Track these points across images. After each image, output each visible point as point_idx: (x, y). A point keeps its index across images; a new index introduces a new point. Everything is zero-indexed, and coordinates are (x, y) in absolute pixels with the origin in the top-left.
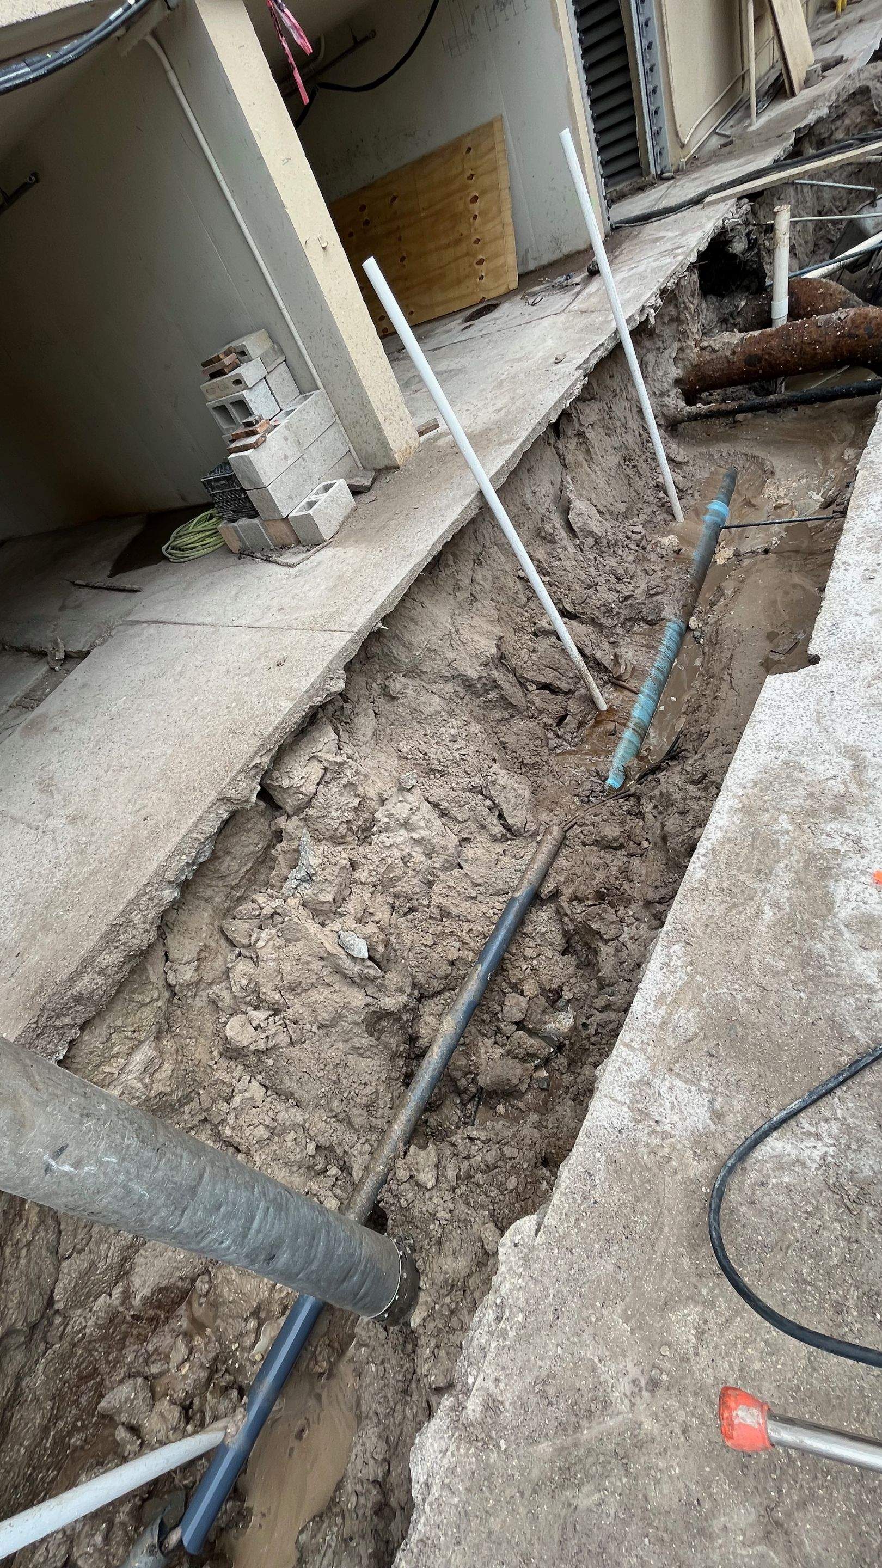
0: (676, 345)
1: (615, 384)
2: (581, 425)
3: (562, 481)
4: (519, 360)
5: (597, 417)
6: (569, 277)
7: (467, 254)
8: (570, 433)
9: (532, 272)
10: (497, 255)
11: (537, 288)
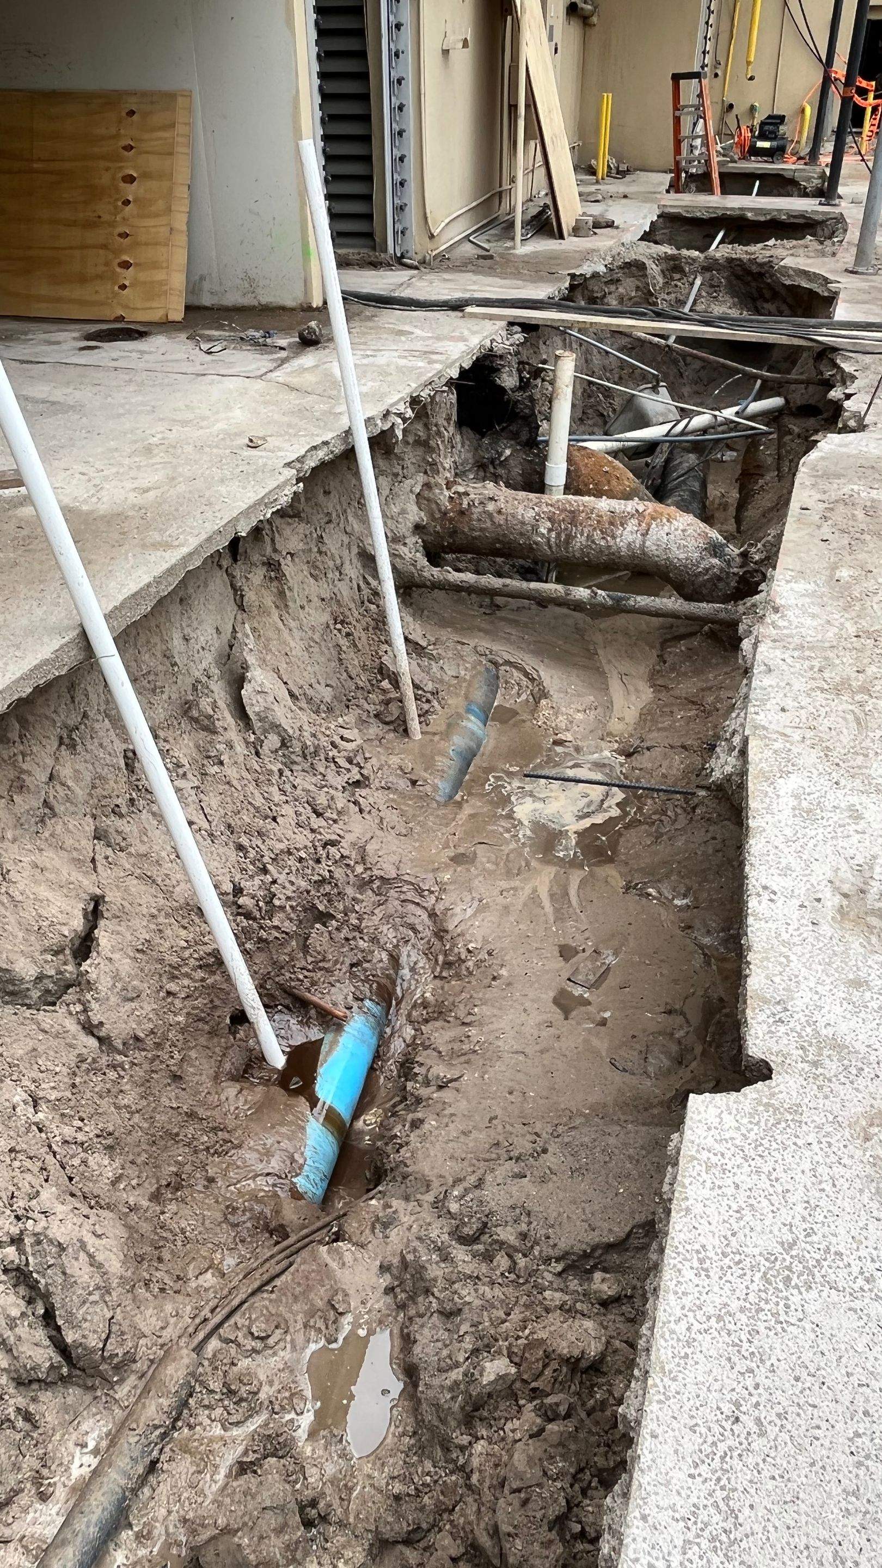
0: (421, 478)
1: (331, 504)
2: (275, 550)
3: (234, 631)
4: (185, 423)
5: (301, 546)
6: (268, 334)
7: (104, 247)
8: (256, 558)
9: (206, 308)
10: (155, 265)
11: (216, 333)
